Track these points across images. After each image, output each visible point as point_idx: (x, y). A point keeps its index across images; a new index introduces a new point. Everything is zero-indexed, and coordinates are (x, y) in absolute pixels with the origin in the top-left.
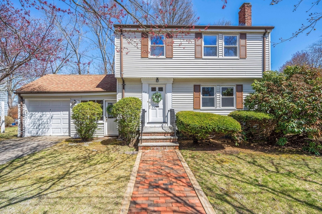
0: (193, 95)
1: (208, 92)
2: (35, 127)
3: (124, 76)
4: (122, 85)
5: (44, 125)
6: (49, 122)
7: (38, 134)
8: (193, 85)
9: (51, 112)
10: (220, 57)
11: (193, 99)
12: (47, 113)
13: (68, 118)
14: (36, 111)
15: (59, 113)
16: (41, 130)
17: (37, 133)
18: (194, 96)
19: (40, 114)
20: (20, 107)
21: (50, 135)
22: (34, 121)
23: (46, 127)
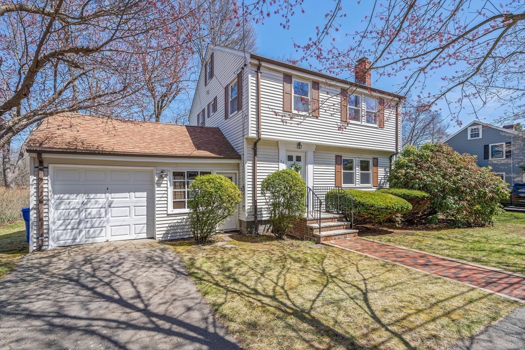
0: (334, 168)
1: (348, 165)
2: (69, 227)
3: (262, 136)
4: (253, 150)
5: (91, 221)
6: (103, 215)
7: (78, 240)
8: (334, 155)
9: (107, 195)
10: (363, 123)
11: (334, 173)
12: (99, 195)
13: (146, 205)
14: (71, 193)
15: (127, 195)
16: (83, 233)
17: (74, 239)
18: (335, 170)
19: (81, 198)
20: (35, 182)
21: (107, 241)
22: (66, 214)
23: (96, 225)
